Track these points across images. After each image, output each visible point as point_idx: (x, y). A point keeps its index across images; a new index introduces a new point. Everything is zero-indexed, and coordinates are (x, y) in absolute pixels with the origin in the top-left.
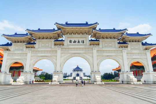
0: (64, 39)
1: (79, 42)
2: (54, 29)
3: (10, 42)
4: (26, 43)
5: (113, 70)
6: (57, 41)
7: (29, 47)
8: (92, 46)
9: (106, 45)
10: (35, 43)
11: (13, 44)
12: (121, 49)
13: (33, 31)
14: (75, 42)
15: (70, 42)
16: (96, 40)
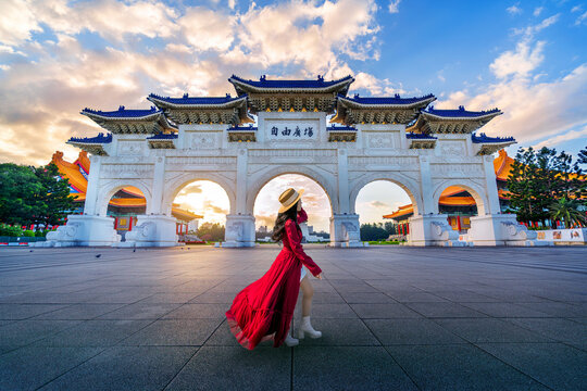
0: (255, 126)
1: (298, 133)
2: (228, 96)
3: (106, 132)
4: (150, 136)
5: (384, 217)
6: (237, 128)
7: (160, 147)
8: (335, 144)
9: (374, 141)
10: (176, 137)
11: (115, 137)
12: (415, 152)
13: (168, 99)
14: (287, 132)
15: (275, 131)
16: (348, 128)
